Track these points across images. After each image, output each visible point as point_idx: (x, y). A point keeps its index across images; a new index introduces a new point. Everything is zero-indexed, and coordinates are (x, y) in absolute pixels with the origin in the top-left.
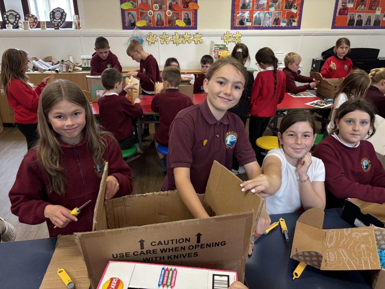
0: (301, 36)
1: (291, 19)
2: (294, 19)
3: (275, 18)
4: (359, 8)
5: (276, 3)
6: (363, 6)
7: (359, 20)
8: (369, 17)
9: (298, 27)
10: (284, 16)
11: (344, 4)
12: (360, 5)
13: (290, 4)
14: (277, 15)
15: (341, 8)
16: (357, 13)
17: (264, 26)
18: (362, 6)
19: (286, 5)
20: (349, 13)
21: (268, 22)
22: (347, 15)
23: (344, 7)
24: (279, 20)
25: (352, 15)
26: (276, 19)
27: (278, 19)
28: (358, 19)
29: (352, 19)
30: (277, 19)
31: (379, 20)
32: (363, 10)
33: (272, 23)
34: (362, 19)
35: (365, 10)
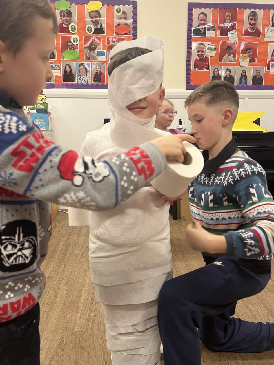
3: (96, 72)
4: (226, 58)
5: (94, 50)
6: (232, 56)
7: (229, 76)
8: (244, 71)
11: (200, 53)
14: (98, 67)
15: (197, 58)
16: (223, 67)
17: (80, 84)
18: (229, 55)
20: (210, 67)
21: (85, 78)
22: (207, 69)
23: (202, 57)
24: (102, 75)
25: (216, 69)
26: (97, 73)
27: (101, 73)
28: (226, 75)
29: (216, 74)
30: (98, 74)
31: (260, 76)
32: (231, 62)
33: (91, 79)
34: (232, 75)
35: (235, 61)
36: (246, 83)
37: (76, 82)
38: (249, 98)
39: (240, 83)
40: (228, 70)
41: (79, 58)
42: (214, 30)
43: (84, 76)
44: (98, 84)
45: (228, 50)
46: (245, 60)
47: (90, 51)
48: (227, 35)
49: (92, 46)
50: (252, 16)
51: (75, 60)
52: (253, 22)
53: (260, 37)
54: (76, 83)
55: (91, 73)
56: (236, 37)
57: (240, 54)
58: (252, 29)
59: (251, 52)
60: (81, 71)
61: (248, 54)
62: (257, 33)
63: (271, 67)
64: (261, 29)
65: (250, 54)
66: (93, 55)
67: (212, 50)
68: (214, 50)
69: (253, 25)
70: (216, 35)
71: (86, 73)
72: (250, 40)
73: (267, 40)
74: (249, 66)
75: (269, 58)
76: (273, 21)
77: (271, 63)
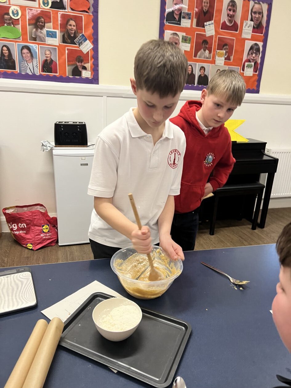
0: (102, 96)
1: (78, 64)
2: (85, 63)
3: (45, 58)
4: (201, 54)
5: (41, 29)
6: (207, 51)
7: (203, 76)
9: (95, 80)
10: (63, 57)
12: (202, 50)
13: (72, 35)
14: (48, 52)
16: (197, 64)
17: (23, 73)
18: (205, 50)
19: (63, 36)
21: (30, 65)
24: (53, 63)
25: (190, 65)
26: (46, 60)
27: (52, 61)
28: (200, 74)
29: (190, 72)
30: (48, 61)
32: (207, 58)
33: (38, 68)
34: (207, 75)
35: (210, 59)
37: (18, 70)
40: (203, 68)
41: (21, 37)
42: (189, 18)
43: (30, 63)
44: (48, 75)
45: (203, 44)
46: (221, 58)
47: (37, 30)
48: (204, 26)
49: (40, 22)
50: (231, 6)
51: (15, 40)
52: (231, 13)
53: (238, 32)
54: (19, 72)
55: (38, 60)
56: (212, 29)
57: (216, 50)
58: (230, 21)
59: (227, 49)
60: (24, 55)
61: (224, 51)
62: (235, 27)
63: (245, 68)
64: (239, 23)
65: (226, 51)
66: (41, 35)
67: (186, 43)
68: (189, 43)
69: (231, 17)
70: (192, 25)
71: (31, 59)
72: (227, 35)
73: (244, 36)
74: (224, 65)
75: (245, 58)
76: (253, 14)
77: (246, 64)
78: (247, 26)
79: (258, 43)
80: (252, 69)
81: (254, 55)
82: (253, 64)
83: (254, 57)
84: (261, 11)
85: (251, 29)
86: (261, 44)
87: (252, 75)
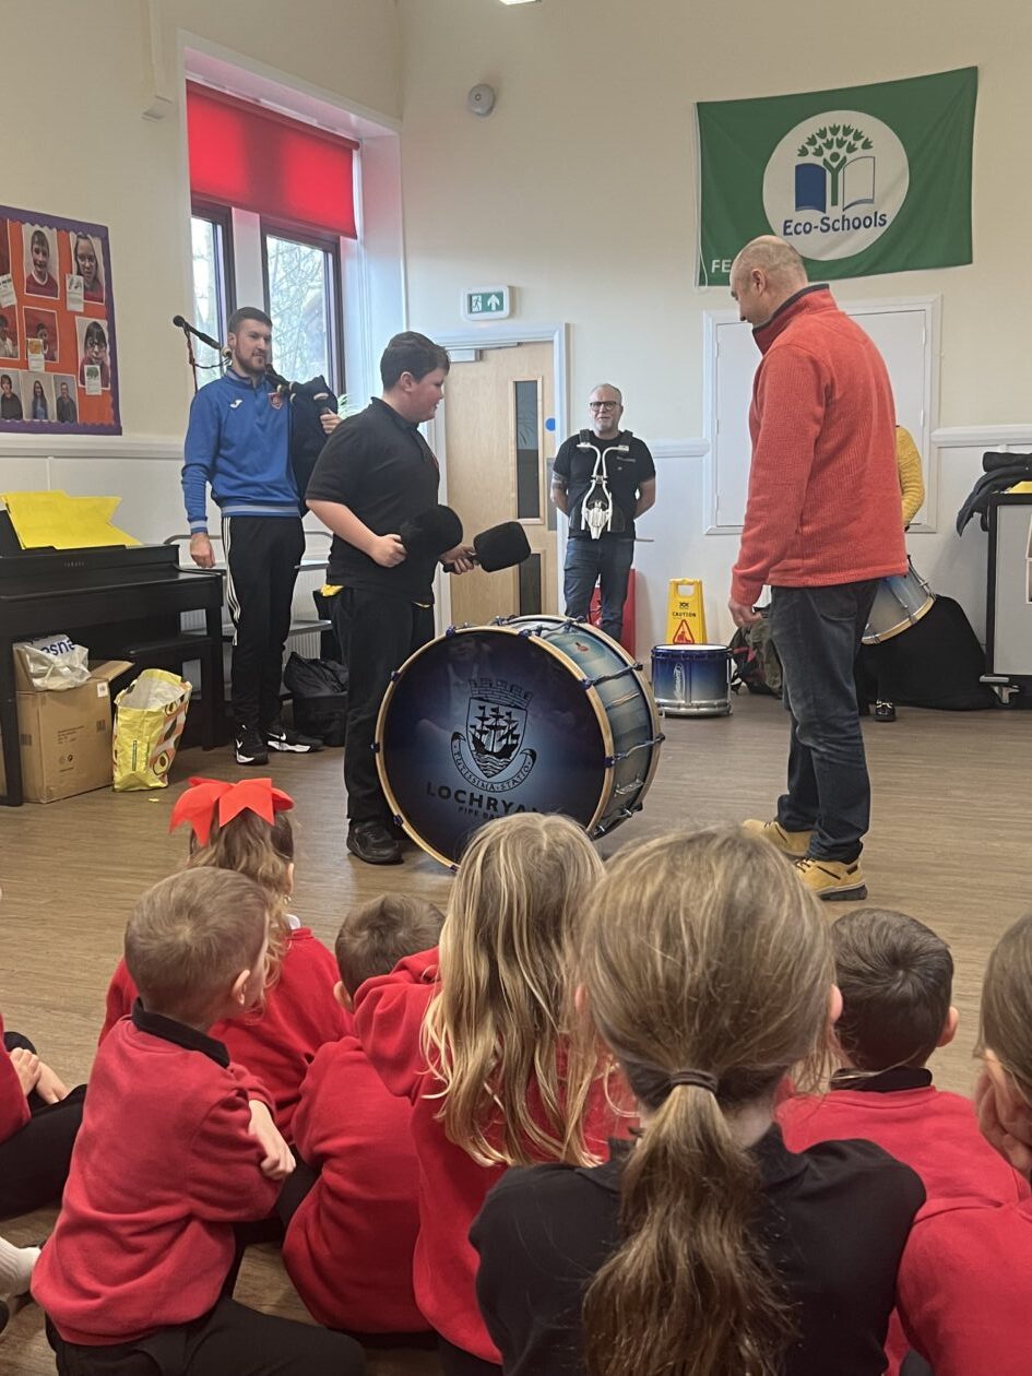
8: (38, 385)
18: (4, 339)
28: (3, 392)
31: (71, 401)
32: (10, 357)
34: (16, 393)
35: (17, 357)
36: (46, 417)
38: (55, 457)
39: (35, 417)
40: (6, 379)
50: (38, 243)
52: (40, 257)
53: (59, 299)
56: (11, 293)
57: (26, 339)
58: (40, 275)
59: (45, 335)
61: (41, 341)
62: (51, 287)
63: (86, 377)
65: (44, 341)
69: (42, 266)
72: (41, 305)
73: (71, 307)
74: (46, 370)
75: (81, 355)
76: (79, 260)
77: (86, 367)
78: (73, 286)
79: (98, 321)
80: (98, 381)
81: (96, 349)
82: (98, 367)
83: (97, 353)
84: (92, 254)
85: (81, 291)
86: (104, 324)
87: (100, 393)
